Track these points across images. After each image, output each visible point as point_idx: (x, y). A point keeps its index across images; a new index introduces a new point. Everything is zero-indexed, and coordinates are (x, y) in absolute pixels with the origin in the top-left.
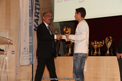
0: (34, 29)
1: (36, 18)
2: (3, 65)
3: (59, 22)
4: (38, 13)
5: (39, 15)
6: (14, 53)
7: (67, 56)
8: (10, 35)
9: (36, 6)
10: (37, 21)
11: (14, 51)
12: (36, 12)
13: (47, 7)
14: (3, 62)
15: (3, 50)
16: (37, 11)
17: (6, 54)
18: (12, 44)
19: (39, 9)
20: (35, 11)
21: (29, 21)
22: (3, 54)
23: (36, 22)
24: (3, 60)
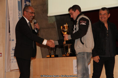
6: (1, 56)
7: (66, 56)
11: (1, 53)
12: (27, 5)
16: (28, 3)
20: (25, 4)
21: (19, 16)
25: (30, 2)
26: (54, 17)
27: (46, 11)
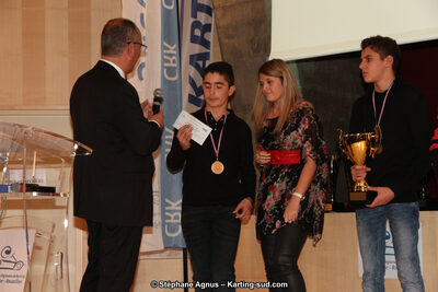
0: (190, 96)
1: (197, 49)
2: (50, 254)
4: (207, 28)
5: (211, 37)
10: (201, 63)
12: (199, 22)
14: (52, 241)
15: (50, 190)
16: (202, 17)
17: (63, 207)
19: (209, 11)
20: (193, 20)
21: (164, 61)
22: (51, 205)
23: (197, 67)
24: (50, 231)
25: (211, 15)
26: (295, 65)
27: (266, 46)
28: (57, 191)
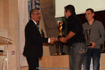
2: (3, 67)
3: (62, 17)
4: (39, 9)
5: (40, 11)
6: (14, 54)
8: (9, 34)
9: (35, 1)
11: (14, 52)
13: (47, 1)
14: (3, 64)
15: (2, 51)
16: (37, 6)
17: (5, 55)
18: (11, 44)
19: (39, 5)
20: (35, 7)
22: (2, 55)
24: (2, 61)
25: (39, 6)
27: (54, 13)
28: (4, 51)
